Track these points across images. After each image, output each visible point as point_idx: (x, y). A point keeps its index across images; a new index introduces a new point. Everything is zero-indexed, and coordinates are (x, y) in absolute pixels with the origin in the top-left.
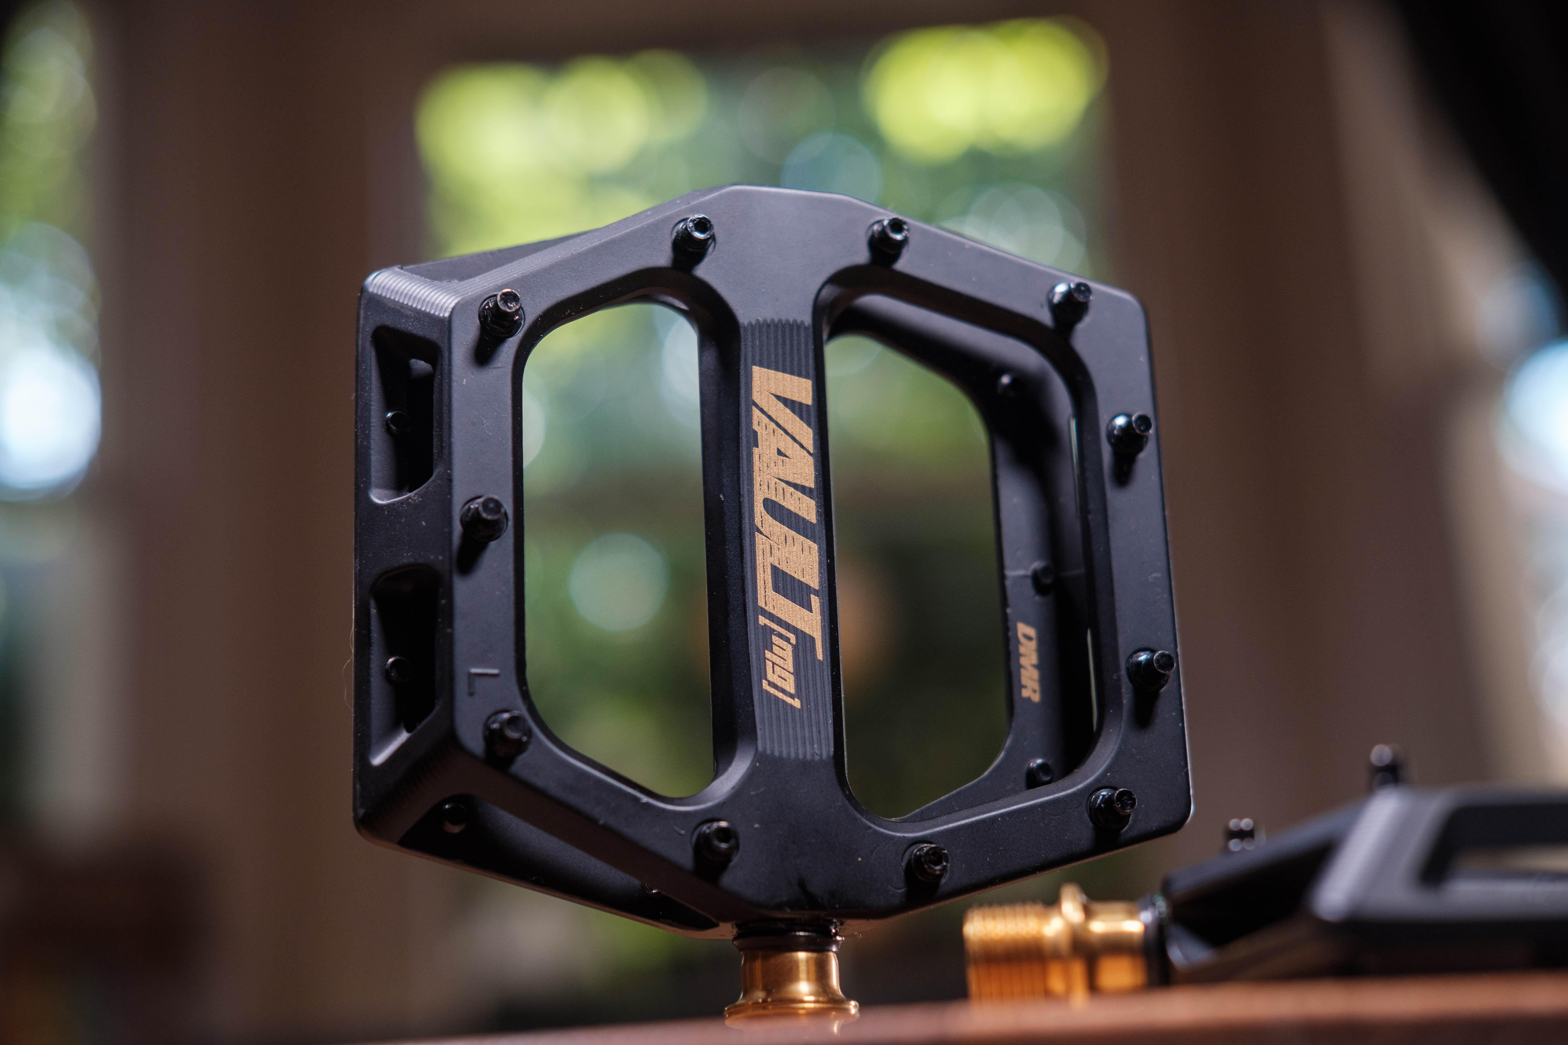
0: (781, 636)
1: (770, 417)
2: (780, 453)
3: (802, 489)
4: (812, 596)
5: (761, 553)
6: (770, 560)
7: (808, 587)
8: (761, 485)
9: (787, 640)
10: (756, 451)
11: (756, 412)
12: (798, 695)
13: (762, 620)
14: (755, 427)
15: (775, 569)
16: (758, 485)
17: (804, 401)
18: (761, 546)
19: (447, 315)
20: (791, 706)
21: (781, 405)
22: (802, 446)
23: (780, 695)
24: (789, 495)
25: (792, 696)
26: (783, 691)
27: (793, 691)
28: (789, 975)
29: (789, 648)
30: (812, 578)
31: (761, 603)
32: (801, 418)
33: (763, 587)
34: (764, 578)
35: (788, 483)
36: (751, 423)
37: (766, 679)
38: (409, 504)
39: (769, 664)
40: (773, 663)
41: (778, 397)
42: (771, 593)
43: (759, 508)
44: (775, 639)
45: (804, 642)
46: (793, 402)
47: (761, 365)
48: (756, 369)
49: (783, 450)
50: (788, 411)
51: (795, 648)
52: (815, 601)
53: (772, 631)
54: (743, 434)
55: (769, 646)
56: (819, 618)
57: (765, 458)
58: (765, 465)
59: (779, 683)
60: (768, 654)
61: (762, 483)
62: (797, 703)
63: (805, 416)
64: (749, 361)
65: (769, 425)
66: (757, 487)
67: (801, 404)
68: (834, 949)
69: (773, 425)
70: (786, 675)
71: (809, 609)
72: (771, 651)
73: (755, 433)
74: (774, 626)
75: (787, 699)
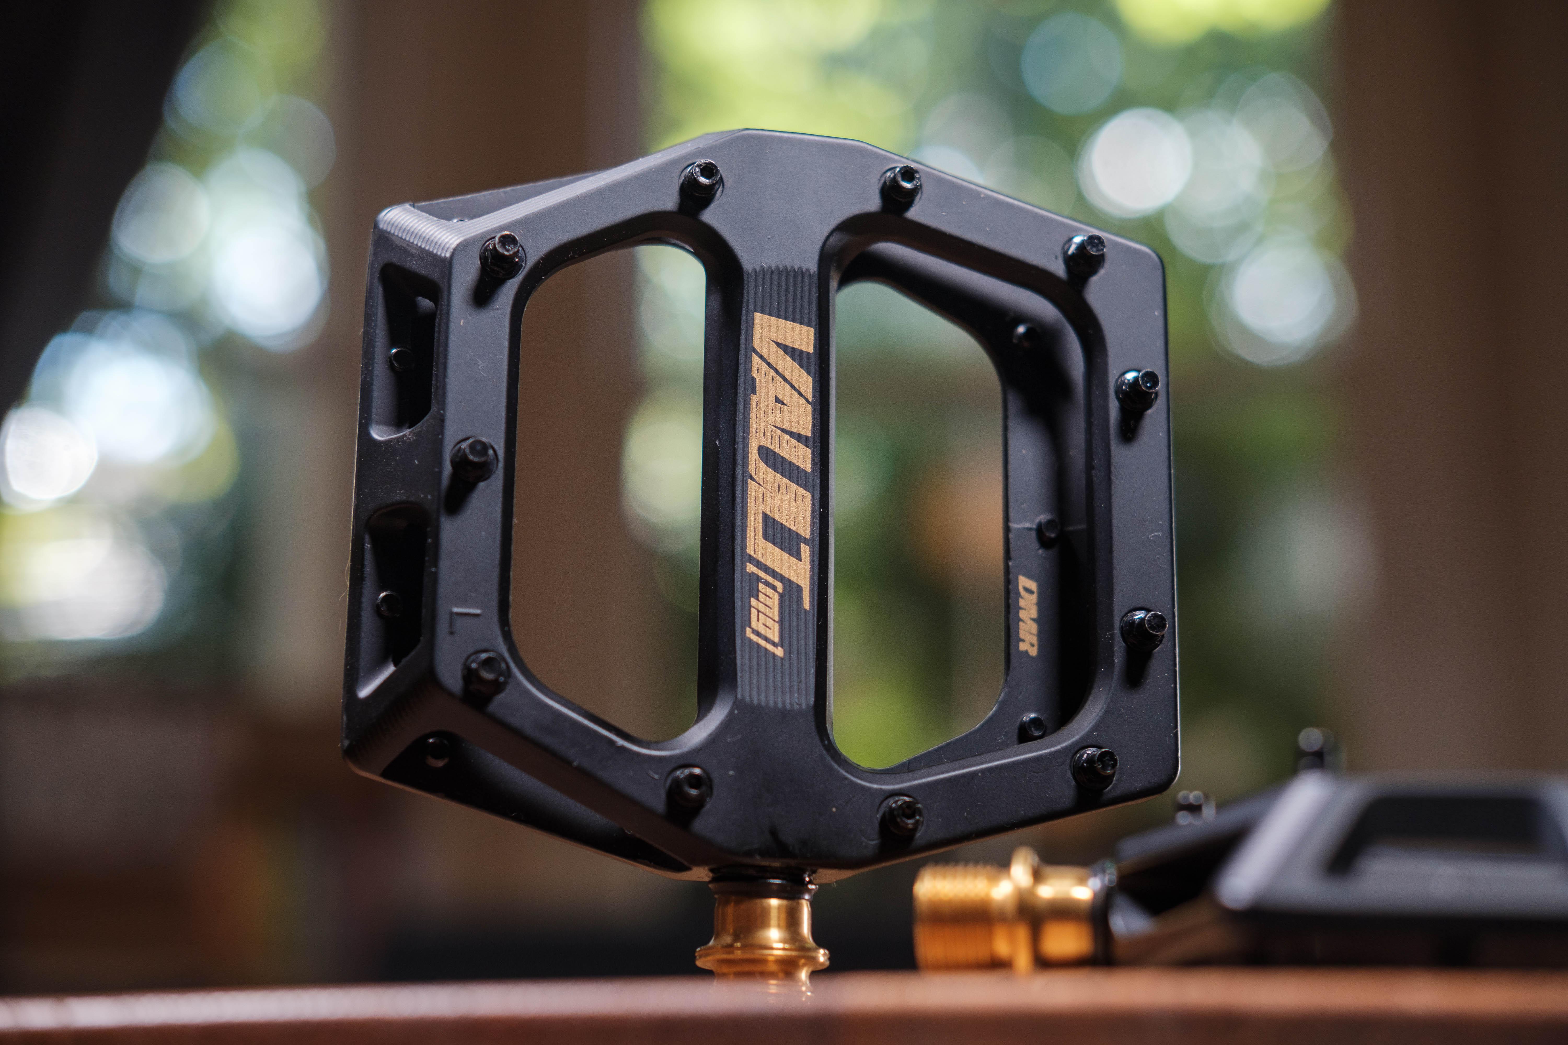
0: (767, 583)
1: (769, 364)
2: (777, 400)
3: (799, 437)
4: (802, 545)
5: (753, 500)
6: (762, 507)
7: (798, 535)
8: (756, 432)
9: (774, 588)
10: (754, 398)
11: (756, 359)
12: (781, 644)
13: (751, 568)
14: (755, 374)
15: (765, 516)
16: (754, 432)
17: (805, 349)
18: (753, 494)
19: (448, 255)
20: (774, 655)
21: (781, 352)
22: (800, 394)
23: (762, 643)
24: (785, 443)
25: (774, 644)
26: (766, 639)
27: (776, 640)
28: (761, 921)
29: (776, 597)
30: (804, 527)
31: (750, 551)
32: (801, 366)
33: (753, 534)
34: (754, 526)
35: (783, 430)
36: (751, 370)
37: (750, 627)
38: (404, 442)
39: (754, 612)
40: (759, 611)
41: (778, 344)
42: (761, 541)
43: (753, 455)
44: (761, 586)
45: (791, 591)
46: (793, 349)
47: (763, 312)
48: (758, 315)
49: (781, 398)
50: (788, 358)
51: (781, 596)
52: (805, 550)
53: (759, 579)
54: (741, 380)
55: (756, 594)
56: (808, 567)
57: (763, 406)
58: (762, 413)
59: (762, 630)
60: (753, 602)
61: (757, 430)
62: (779, 652)
63: (804, 363)
64: (751, 307)
65: (769, 372)
66: (753, 433)
67: (801, 352)
68: (807, 897)
69: (772, 373)
70: (770, 623)
71: (799, 558)
72: (757, 599)
73: (754, 380)
74: (762, 574)
75: (770, 647)
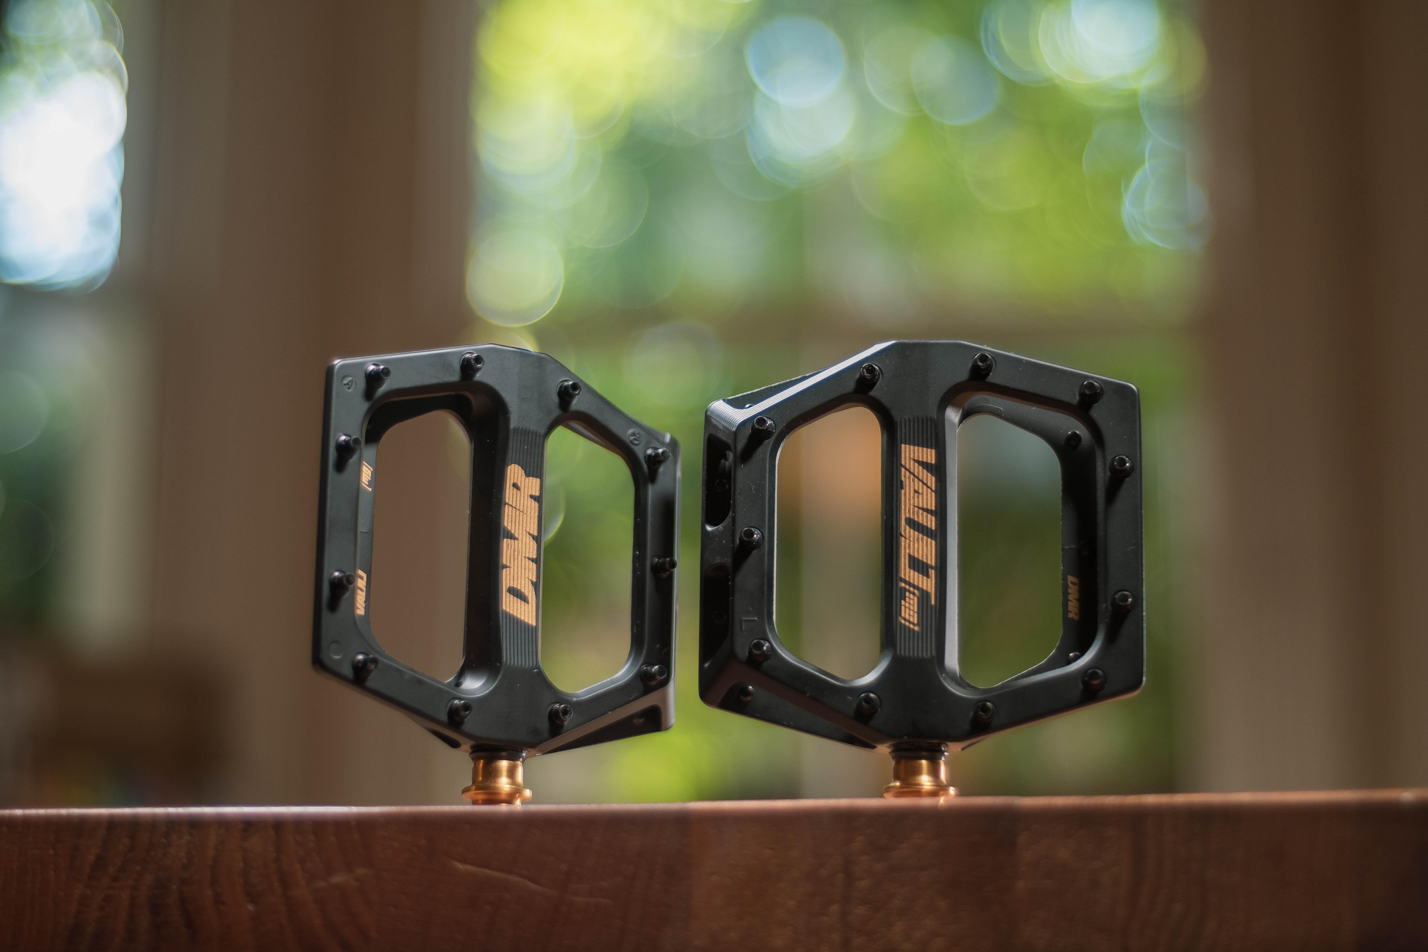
0: (910, 592)
1: (911, 472)
2: (916, 492)
3: (927, 511)
4: (930, 570)
5: (903, 548)
6: (908, 551)
7: (928, 565)
8: (904, 510)
9: (914, 594)
10: (902, 492)
11: (903, 470)
12: (918, 624)
13: (902, 584)
15: (911, 557)
17: (931, 462)
18: (903, 544)
19: (734, 429)
20: (914, 630)
21: (916, 464)
22: (928, 487)
23: (908, 624)
24: (920, 514)
25: (914, 624)
26: (909, 622)
27: (915, 622)
28: (918, 772)
29: (916, 599)
30: (931, 560)
31: (902, 575)
32: (928, 471)
33: (903, 566)
34: (904, 562)
35: (920, 508)
36: (902, 477)
37: (901, 616)
38: (719, 531)
39: (903, 608)
40: (906, 607)
41: (916, 461)
42: (908, 569)
43: (903, 522)
44: (907, 594)
45: (924, 595)
46: (925, 463)
47: (906, 443)
48: (903, 446)
49: (918, 490)
50: (922, 468)
51: (919, 598)
52: (932, 573)
53: (905, 590)
54: (898, 485)
55: (904, 598)
56: (933, 582)
57: (907, 495)
58: (907, 499)
59: (908, 618)
60: (903, 602)
62: (916, 628)
64: (901, 442)
65: (910, 477)
66: (902, 511)
67: (928, 463)
68: (943, 759)
69: (912, 477)
70: (912, 613)
71: (928, 576)
72: (905, 600)
73: (902, 482)
74: (907, 587)
75: (911, 626)
